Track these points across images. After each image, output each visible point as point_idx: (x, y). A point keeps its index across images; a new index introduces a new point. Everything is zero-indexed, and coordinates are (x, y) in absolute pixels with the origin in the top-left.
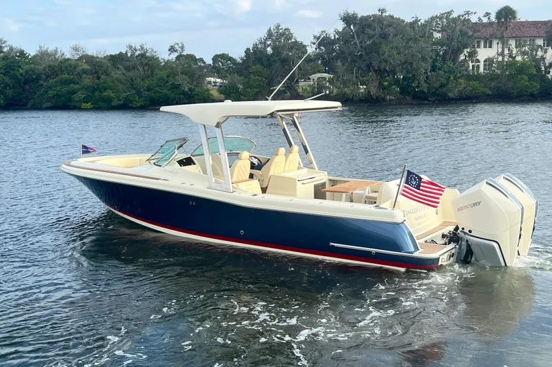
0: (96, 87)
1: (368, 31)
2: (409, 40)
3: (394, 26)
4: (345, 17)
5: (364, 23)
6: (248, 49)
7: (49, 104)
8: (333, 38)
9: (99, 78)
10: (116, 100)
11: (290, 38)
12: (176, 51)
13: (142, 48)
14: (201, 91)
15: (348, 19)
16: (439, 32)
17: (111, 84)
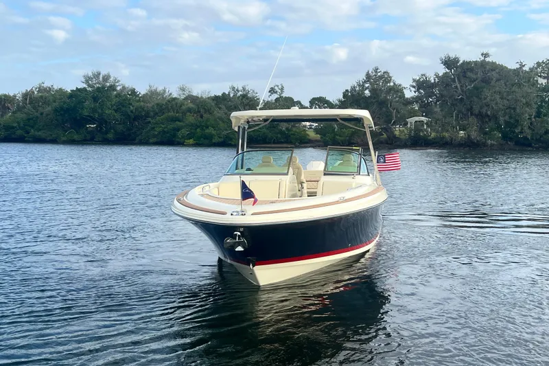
0: (198, 124)
1: (469, 74)
2: (513, 85)
3: (497, 71)
4: (446, 61)
5: (465, 67)
6: (347, 91)
7: (155, 140)
8: (433, 81)
9: (202, 117)
10: (216, 137)
11: (389, 82)
12: (276, 92)
13: (244, 89)
14: (298, 131)
15: (449, 63)
16: (544, 78)
17: (213, 123)
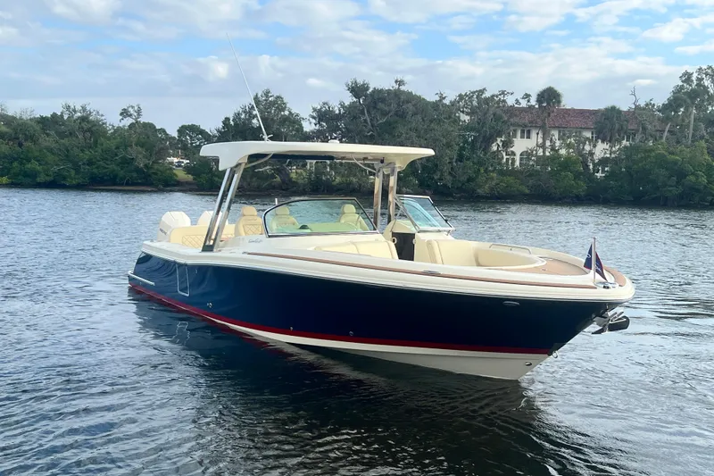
0: (15, 155)
1: (380, 105)
2: (431, 121)
3: (413, 102)
4: (353, 87)
5: (376, 97)
6: (227, 119)
8: (337, 112)
9: (20, 145)
10: (42, 175)
11: (284, 110)
12: (130, 115)
13: (84, 109)
14: (161, 169)
15: (357, 90)
16: (467, 114)
17: (37, 154)
